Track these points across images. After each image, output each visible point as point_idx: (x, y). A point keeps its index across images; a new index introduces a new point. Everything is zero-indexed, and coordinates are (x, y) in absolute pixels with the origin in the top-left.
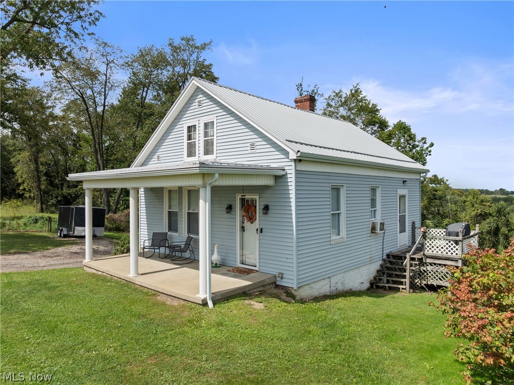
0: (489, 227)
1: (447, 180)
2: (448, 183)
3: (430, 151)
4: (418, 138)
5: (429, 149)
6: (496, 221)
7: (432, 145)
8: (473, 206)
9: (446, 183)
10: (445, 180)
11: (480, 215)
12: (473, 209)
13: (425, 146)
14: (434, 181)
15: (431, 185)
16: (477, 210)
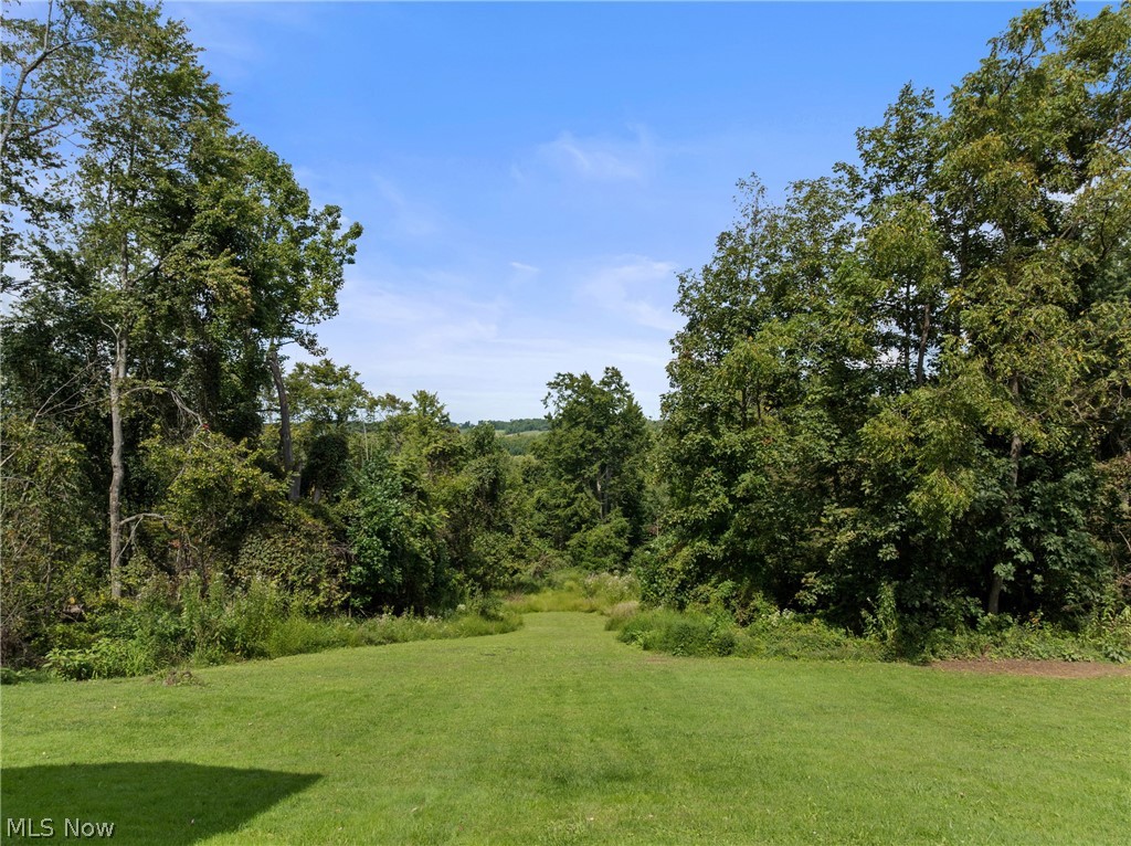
0: (479, 479)
1: (357, 374)
2: (358, 380)
3: (352, 251)
4: (316, 206)
5: (350, 243)
6: (494, 464)
7: (357, 232)
8: (424, 432)
9: (353, 381)
10: (352, 373)
11: (443, 452)
12: (426, 440)
13: (337, 236)
14: (325, 376)
15: (316, 386)
16: (436, 442)
